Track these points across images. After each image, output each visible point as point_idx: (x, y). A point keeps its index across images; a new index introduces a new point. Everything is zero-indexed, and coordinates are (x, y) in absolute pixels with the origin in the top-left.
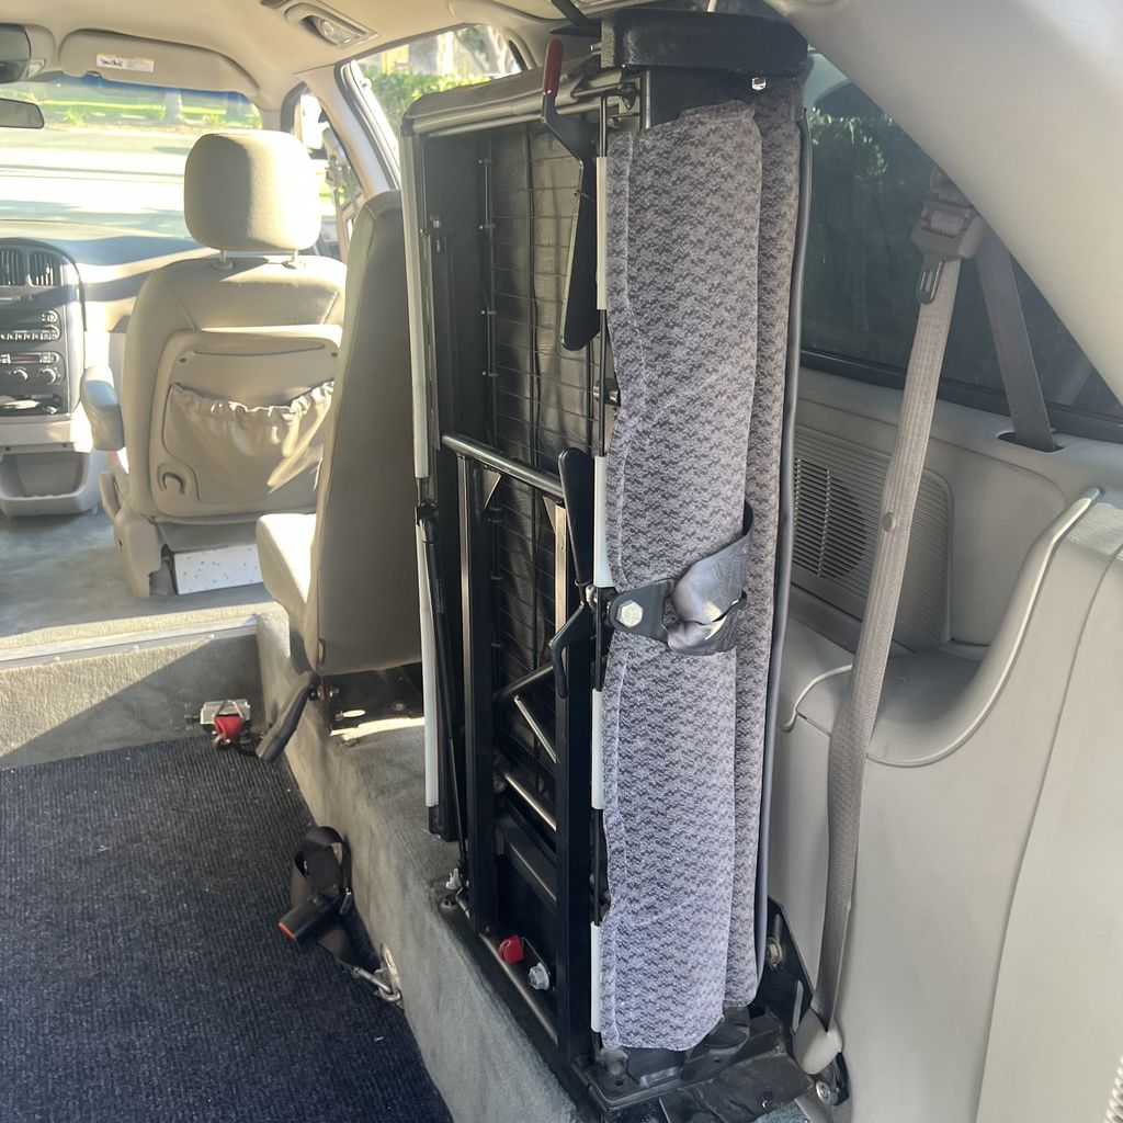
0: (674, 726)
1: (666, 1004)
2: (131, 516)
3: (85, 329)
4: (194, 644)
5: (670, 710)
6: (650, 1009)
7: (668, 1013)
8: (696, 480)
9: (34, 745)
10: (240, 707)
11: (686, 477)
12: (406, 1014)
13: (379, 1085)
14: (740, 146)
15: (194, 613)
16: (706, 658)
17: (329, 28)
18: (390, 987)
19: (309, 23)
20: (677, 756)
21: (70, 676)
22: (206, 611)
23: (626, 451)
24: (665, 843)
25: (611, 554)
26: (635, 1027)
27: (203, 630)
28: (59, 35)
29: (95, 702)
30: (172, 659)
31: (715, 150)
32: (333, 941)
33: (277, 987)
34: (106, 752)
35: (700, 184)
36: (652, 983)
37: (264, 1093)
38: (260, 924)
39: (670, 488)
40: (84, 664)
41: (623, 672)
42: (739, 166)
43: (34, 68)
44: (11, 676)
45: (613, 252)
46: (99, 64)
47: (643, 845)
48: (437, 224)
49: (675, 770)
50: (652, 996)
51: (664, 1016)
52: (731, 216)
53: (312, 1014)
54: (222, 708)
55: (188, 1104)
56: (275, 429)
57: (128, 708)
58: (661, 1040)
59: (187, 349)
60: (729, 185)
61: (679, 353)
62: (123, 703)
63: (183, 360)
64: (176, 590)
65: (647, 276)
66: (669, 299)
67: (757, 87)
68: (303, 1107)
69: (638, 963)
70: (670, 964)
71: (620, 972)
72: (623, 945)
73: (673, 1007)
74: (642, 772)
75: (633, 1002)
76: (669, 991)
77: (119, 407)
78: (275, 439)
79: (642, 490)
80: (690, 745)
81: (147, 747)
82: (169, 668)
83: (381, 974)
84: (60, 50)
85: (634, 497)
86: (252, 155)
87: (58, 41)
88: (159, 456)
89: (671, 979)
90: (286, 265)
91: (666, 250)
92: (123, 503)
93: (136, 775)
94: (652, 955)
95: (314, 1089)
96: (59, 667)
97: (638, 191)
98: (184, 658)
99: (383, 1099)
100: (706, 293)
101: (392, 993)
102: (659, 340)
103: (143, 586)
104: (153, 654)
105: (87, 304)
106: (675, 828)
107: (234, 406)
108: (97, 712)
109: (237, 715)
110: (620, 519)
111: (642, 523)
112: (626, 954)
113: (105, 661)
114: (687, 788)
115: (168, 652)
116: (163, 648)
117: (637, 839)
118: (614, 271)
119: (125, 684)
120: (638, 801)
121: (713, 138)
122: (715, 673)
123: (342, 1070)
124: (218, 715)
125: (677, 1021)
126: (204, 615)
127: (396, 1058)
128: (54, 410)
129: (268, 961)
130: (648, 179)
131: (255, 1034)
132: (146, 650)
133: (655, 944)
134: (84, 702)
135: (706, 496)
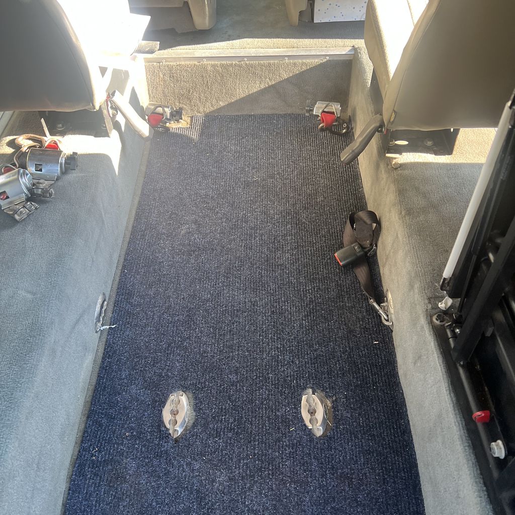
4: (317, 61)
9: (230, 105)
10: (336, 108)
12: (393, 334)
13: (372, 372)
15: (320, 40)
18: (388, 316)
21: (251, 71)
22: (327, 40)
27: (324, 53)
32: (362, 273)
33: (328, 291)
34: (264, 115)
37: (313, 354)
38: (325, 249)
40: (259, 64)
44: (222, 65)
53: (343, 314)
54: (325, 108)
55: (278, 348)
57: (278, 93)
62: (276, 90)
64: (313, 20)
68: (331, 370)
81: (284, 116)
82: (302, 74)
83: (384, 307)
93: (277, 133)
95: (338, 361)
96: (246, 64)
98: (311, 69)
99: (372, 380)
101: (387, 320)
103: (295, 18)
104: (295, 64)
109: (333, 113)
113: (269, 65)
116: (300, 61)
123: (354, 355)
124: (323, 112)
126: (325, 42)
127: (383, 358)
129: (326, 274)
131: (314, 317)
132: (291, 61)
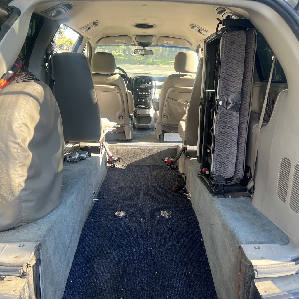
0: (227, 122)
1: (223, 168)
2: (158, 124)
3: (155, 93)
4: (165, 148)
5: (226, 119)
6: (220, 169)
7: (223, 170)
8: (232, 83)
9: (136, 162)
11: (231, 83)
14: (241, 36)
15: (166, 143)
16: (233, 112)
17: (202, 32)
19: (199, 31)
20: (227, 127)
21: (144, 151)
23: (222, 79)
24: (224, 141)
25: (219, 94)
26: (218, 171)
27: (167, 146)
28: (158, 37)
29: (147, 156)
30: (161, 150)
31: (237, 36)
35: (235, 41)
36: (221, 164)
39: (228, 84)
40: (146, 149)
41: (219, 112)
42: (241, 39)
43: (153, 44)
45: (222, 50)
46: (164, 42)
47: (221, 141)
48: (208, 56)
49: (226, 129)
50: (220, 166)
51: (222, 170)
52: (240, 46)
54: (169, 159)
56: (185, 107)
57: (152, 158)
58: (221, 174)
59: (171, 91)
60: (239, 41)
61: (230, 64)
62: (152, 157)
63: (170, 93)
64: (164, 140)
65: (226, 53)
66: (229, 56)
67: (247, 29)
69: (219, 160)
70: (224, 161)
71: (216, 162)
72: (217, 157)
73: (224, 169)
74: (222, 129)
75: (218, 167)
76: (223, 166)
77: (158, 103)
78: (185, 109)
79: (224, 84)
80: (229, 125)
81: (155, 166)
82: (160, 152)
83: (188, 195)
84: (158, 40)
85: (223, 86)
86: (187, 55)
87: (158, 38)
88: (164, 111)
89: (223, 164)
90: (191, 76)
91: (229, 50)
92: (157, 121)
94: (221, 159)
96: (142, 148)
97: (226, 42)
98: (163, 150)
100: (235, 56)
101: (189, 198)
102: (227, 62)
103: (158, 137)
104: (158, 149)
105: (156, 89)
106: (226, 138)
107: (178, 102)
108: (147, 158)
109: (171, 160)
110: (221, 89)
111: (224, 89)
112: (217, 159)
113: (150, 149)
114: (228, 132)
115: (161, 149)
117: (220, 139)
118: (222, 53)
119: (153, 154)
120: (220, 133)
121: (237, 35)
122: (234, 115)
125: (224, 171)
128: (147, 108)
130: (228, 40)
133: (222, 157)
134: (145, 156)
135: (234, 86)
